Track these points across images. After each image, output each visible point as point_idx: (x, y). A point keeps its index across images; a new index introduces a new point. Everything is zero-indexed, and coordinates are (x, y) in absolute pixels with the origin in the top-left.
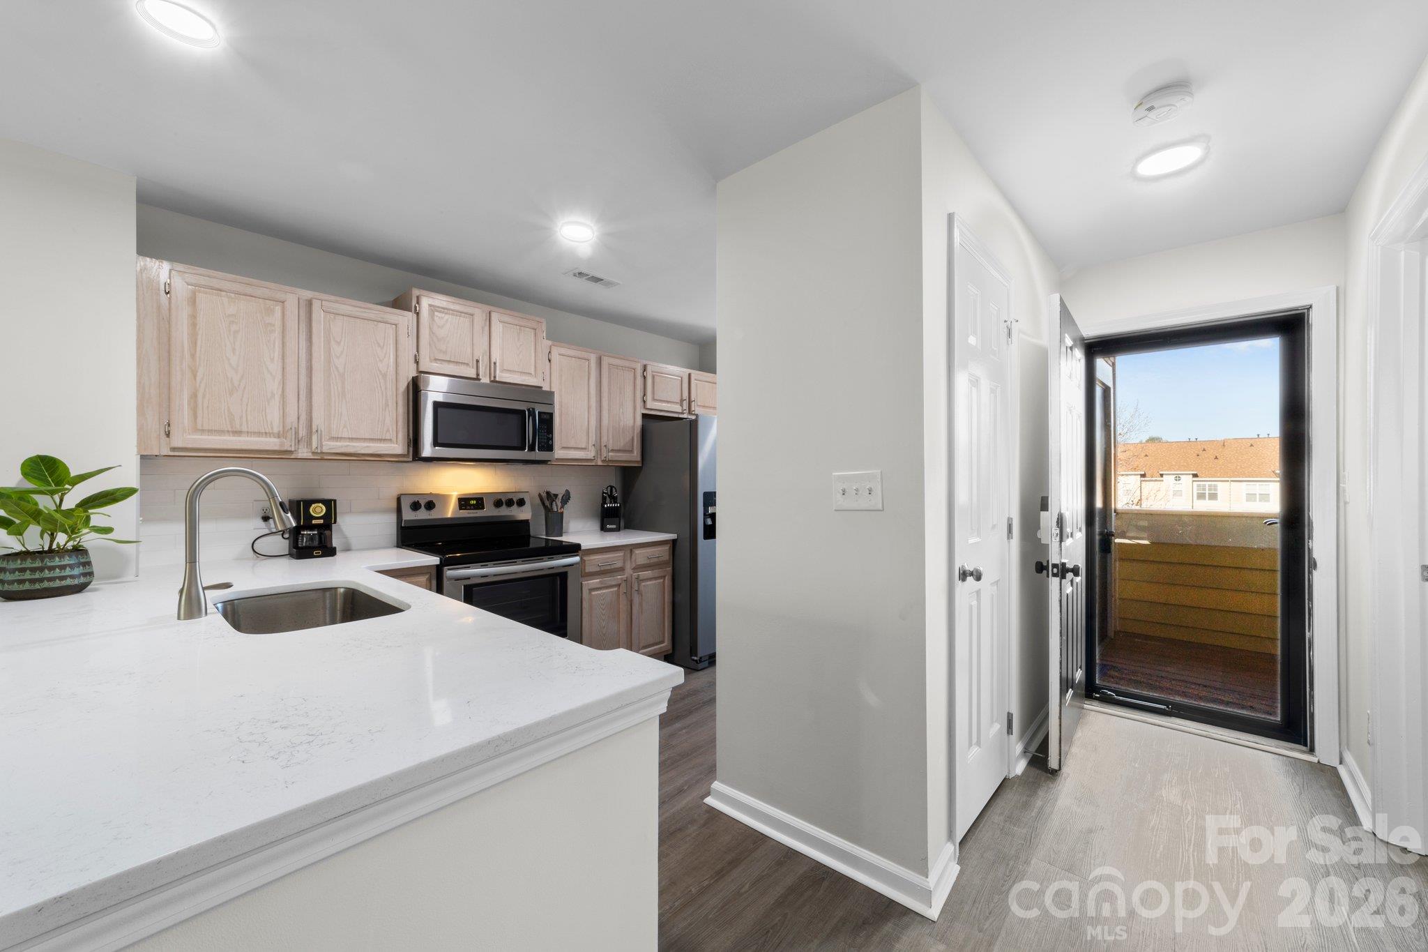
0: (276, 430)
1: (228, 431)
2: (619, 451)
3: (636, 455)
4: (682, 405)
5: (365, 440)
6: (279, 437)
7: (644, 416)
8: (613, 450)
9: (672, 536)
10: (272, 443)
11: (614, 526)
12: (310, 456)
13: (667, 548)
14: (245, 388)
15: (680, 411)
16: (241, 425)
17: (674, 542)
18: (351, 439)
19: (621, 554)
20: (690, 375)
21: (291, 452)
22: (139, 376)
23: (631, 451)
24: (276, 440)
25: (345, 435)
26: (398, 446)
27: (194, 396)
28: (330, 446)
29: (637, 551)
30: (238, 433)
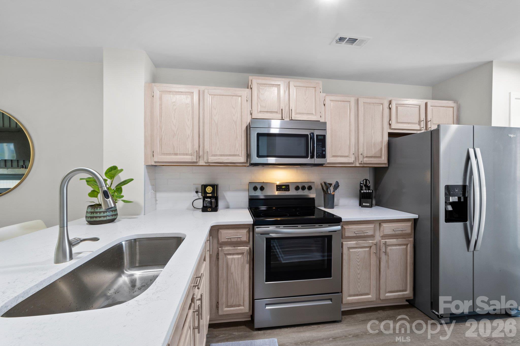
0: (190, 153)
1: (173, 154)
2: (371, 157)
3: (384, 160)
4: (419, 124)
5: (227, 155)
6: (191, 156)
7: (391, 135)
8: (367, 157)
9: (416, 216)
10: (188, 158)
11: (368, 204)
12: (205, 164)
13: (409, 224)
14: (178, 134)
15: (419, 129)
16: (177, 151)
17: (415, 220)
18: (221, 155)
19: (372, 226)
20: (426, 104)
21: (196, 162)
22: (145, 132)
23: (380, 157)
24: (190, 157)
25: (218, 153)
26: (242, 159)
27: (161, 139)
28: (212, 159)
29: (384, 225)
30: (176, 154)
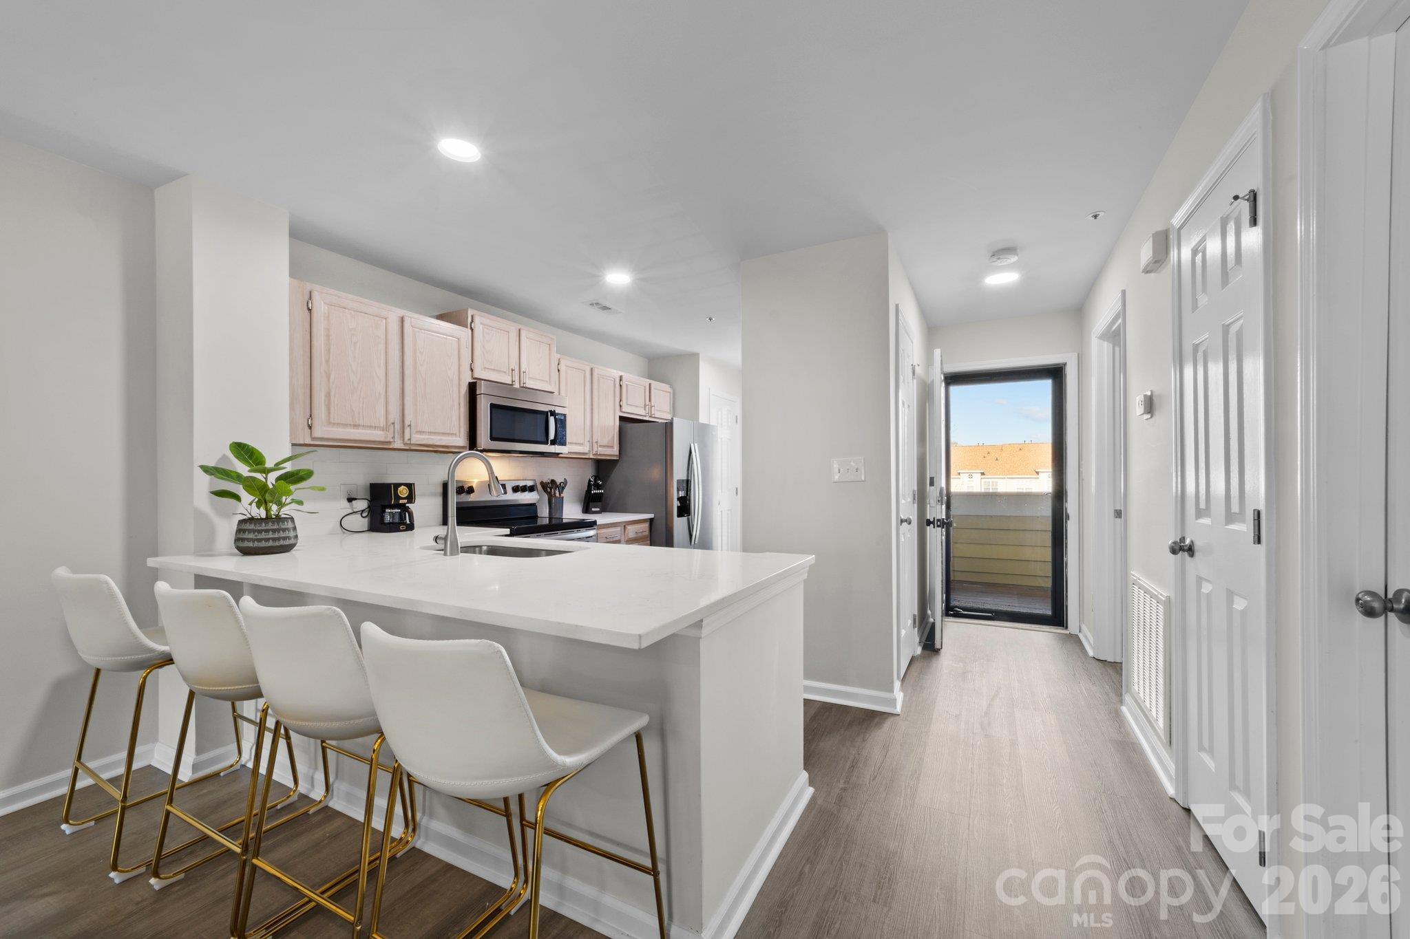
0: (382, 426)
1: (350, 425)
2: (604, 446)
3: (614, 451)
4: (645, 410)
5: (439, 434)
6: (383, 430)
7: (622, 419)
8: (600, 446)
9: (651, 516)
10: (378, 435)
11: (598, 509)
12: (402, 446)
13: (647, 525)
14: (362, 388)
15: (644, 414)
16: (359, 420)
17: (651, 520)
18: (430, 433)
19: (618, 529)
20: (650, 385)
21: (389, 443)
22: (291, 378)
23: (612, 447)
24: (381, 432)
25: (427, 429)
26: (461, 440)
27: (328, 395)
28: (418, 439)
29: (629, 527)
30: (356, 426)
